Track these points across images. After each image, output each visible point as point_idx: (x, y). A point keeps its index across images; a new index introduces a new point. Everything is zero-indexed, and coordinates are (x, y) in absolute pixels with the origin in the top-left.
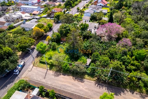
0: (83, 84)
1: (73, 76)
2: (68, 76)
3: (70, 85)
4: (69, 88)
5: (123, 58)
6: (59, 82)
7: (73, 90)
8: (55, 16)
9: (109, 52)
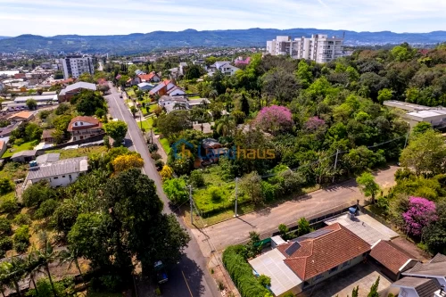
0: (313, 199)
1: (290, 200)
2: (281, 203)
3: (302, 209)
4: (308, 213)
5: (325, 143)
6: (284, 216)
7: (313, 211)
8: (114, 132)
9: (300, 146)
